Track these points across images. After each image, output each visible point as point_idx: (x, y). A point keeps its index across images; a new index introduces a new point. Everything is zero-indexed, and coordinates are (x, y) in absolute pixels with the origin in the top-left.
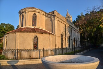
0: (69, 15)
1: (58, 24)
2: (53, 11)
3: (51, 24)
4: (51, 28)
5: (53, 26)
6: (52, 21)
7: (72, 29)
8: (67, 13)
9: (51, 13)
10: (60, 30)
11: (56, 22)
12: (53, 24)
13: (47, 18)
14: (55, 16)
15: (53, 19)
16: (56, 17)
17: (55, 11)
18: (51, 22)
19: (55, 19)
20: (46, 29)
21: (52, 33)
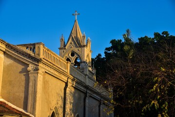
0: (80, 35)
1: (45, 83)
2: (34, 45)
7: (85, 94)
9: (24, 49)
10: (48, 103)
11: (40, 77)
14: (39, 61)
15: (31, 67)
16: (40, 65)
18: (23, 78)
19: (37, 69)
20: (3, 98)
21: (23, 111)
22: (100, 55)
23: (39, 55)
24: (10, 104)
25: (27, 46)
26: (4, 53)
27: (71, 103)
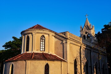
0: (89, 24)
1: (71, 47)
2: (65, 32)
3: (62, 48)
4: (62, 53)
5: (65, 50)
6: (63, 44)
7: (91, 51)
8: (86, 21)
9: (62, 35)
10: (73, 55)
11: (68, 46)
12: (65, 48)
13: (57, 40)
14: (67, 39)
15: (64, 42)
16: (68, 40)
17: (66, 32)
18: (62, 46)
19: (66, 42)
20: (55, 54)
21: (63, 59)
22: (99, 32)
23: (67, 36)
24: (58, 56)
25: (62, 33)
26: (55, 36)
27: (84, 54)
